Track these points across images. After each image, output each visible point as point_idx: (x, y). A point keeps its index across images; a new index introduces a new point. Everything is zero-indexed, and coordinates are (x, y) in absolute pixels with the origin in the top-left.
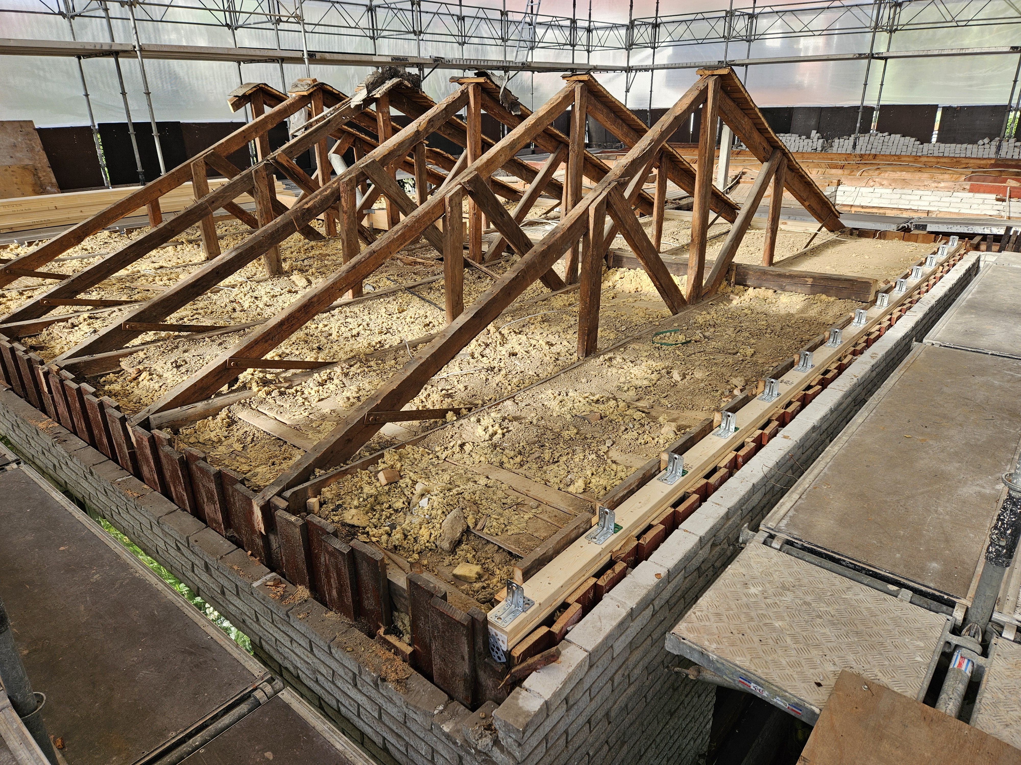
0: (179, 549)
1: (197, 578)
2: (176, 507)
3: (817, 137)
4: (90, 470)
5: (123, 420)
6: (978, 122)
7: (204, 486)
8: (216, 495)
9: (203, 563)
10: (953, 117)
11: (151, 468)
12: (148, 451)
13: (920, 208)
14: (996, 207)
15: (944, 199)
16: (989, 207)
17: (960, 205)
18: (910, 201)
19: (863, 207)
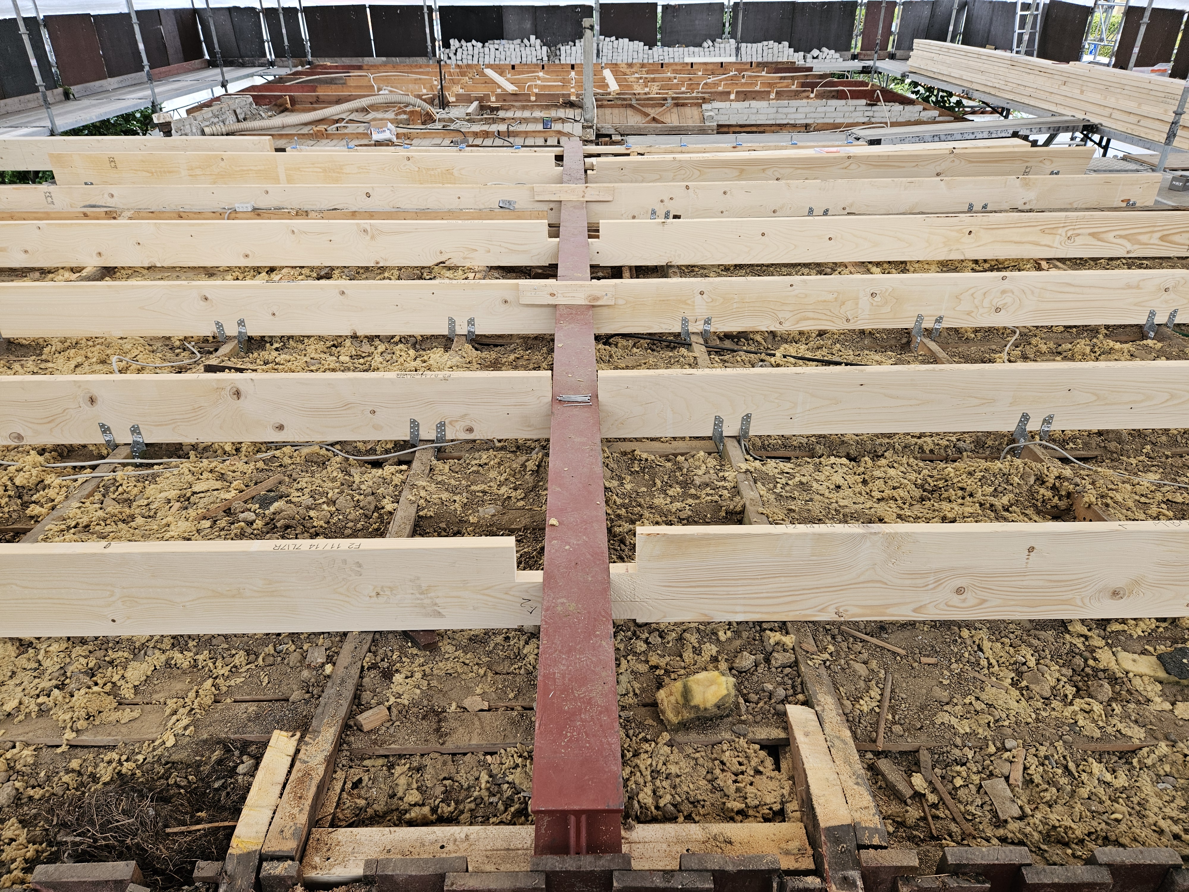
3: (537, 44)
6: (697, 22)
10: (673, 17)
13: (798, 122)
14: (867, 114)
15: (819, 109)
16: (861, 114)
17: (834, 115)
18: (786, 114)
19: (741, 126)
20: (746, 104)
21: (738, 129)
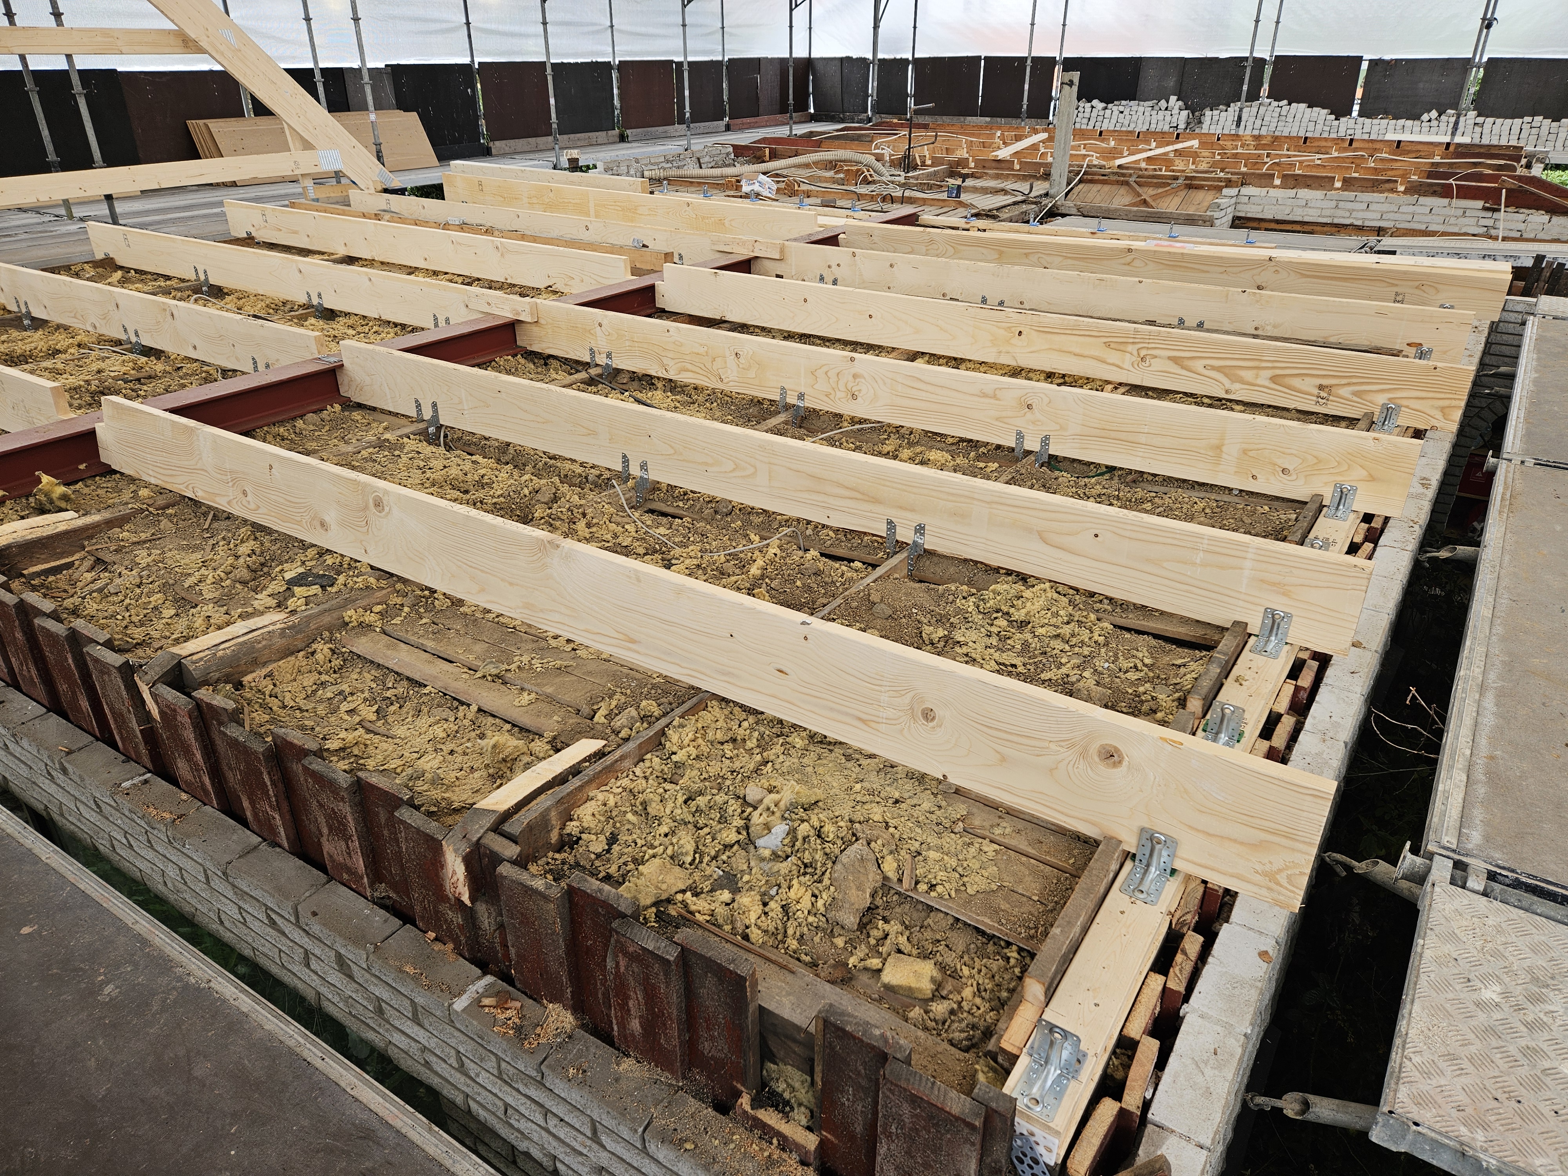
0: (273, 923)
1: (315, 977)
2: (256, 839)
3: (1177, 107)
4: (61, 764)
5: (128, 671)
6: (1421, 85)
7: (321, 806)
8: (352, 824)
9: (332, 954)
10: (1385, 76)
11: (196, 764)
12: (189, 735)
13: (1367, 223)
14: (1483, 222)
15: (1404, 209)
16: (1473, 221)
17: (1428, 218)
18: (1351, 211)
19: (1278, 222)
20: (1291, 193)
21: (1273, 226)
